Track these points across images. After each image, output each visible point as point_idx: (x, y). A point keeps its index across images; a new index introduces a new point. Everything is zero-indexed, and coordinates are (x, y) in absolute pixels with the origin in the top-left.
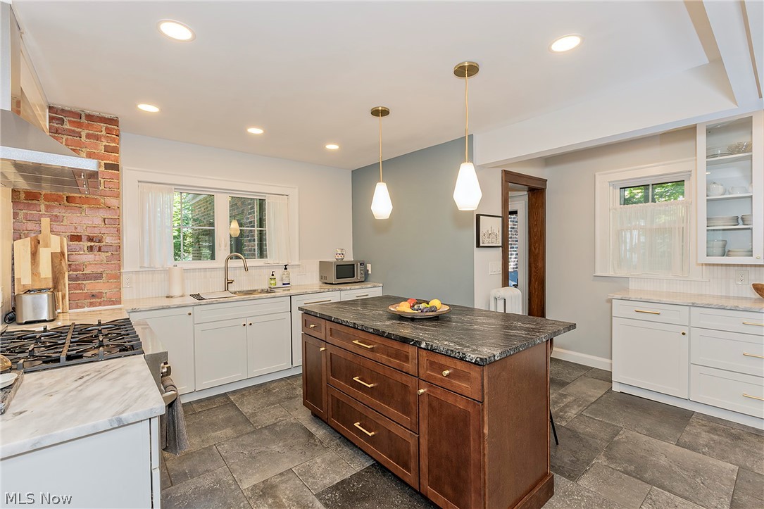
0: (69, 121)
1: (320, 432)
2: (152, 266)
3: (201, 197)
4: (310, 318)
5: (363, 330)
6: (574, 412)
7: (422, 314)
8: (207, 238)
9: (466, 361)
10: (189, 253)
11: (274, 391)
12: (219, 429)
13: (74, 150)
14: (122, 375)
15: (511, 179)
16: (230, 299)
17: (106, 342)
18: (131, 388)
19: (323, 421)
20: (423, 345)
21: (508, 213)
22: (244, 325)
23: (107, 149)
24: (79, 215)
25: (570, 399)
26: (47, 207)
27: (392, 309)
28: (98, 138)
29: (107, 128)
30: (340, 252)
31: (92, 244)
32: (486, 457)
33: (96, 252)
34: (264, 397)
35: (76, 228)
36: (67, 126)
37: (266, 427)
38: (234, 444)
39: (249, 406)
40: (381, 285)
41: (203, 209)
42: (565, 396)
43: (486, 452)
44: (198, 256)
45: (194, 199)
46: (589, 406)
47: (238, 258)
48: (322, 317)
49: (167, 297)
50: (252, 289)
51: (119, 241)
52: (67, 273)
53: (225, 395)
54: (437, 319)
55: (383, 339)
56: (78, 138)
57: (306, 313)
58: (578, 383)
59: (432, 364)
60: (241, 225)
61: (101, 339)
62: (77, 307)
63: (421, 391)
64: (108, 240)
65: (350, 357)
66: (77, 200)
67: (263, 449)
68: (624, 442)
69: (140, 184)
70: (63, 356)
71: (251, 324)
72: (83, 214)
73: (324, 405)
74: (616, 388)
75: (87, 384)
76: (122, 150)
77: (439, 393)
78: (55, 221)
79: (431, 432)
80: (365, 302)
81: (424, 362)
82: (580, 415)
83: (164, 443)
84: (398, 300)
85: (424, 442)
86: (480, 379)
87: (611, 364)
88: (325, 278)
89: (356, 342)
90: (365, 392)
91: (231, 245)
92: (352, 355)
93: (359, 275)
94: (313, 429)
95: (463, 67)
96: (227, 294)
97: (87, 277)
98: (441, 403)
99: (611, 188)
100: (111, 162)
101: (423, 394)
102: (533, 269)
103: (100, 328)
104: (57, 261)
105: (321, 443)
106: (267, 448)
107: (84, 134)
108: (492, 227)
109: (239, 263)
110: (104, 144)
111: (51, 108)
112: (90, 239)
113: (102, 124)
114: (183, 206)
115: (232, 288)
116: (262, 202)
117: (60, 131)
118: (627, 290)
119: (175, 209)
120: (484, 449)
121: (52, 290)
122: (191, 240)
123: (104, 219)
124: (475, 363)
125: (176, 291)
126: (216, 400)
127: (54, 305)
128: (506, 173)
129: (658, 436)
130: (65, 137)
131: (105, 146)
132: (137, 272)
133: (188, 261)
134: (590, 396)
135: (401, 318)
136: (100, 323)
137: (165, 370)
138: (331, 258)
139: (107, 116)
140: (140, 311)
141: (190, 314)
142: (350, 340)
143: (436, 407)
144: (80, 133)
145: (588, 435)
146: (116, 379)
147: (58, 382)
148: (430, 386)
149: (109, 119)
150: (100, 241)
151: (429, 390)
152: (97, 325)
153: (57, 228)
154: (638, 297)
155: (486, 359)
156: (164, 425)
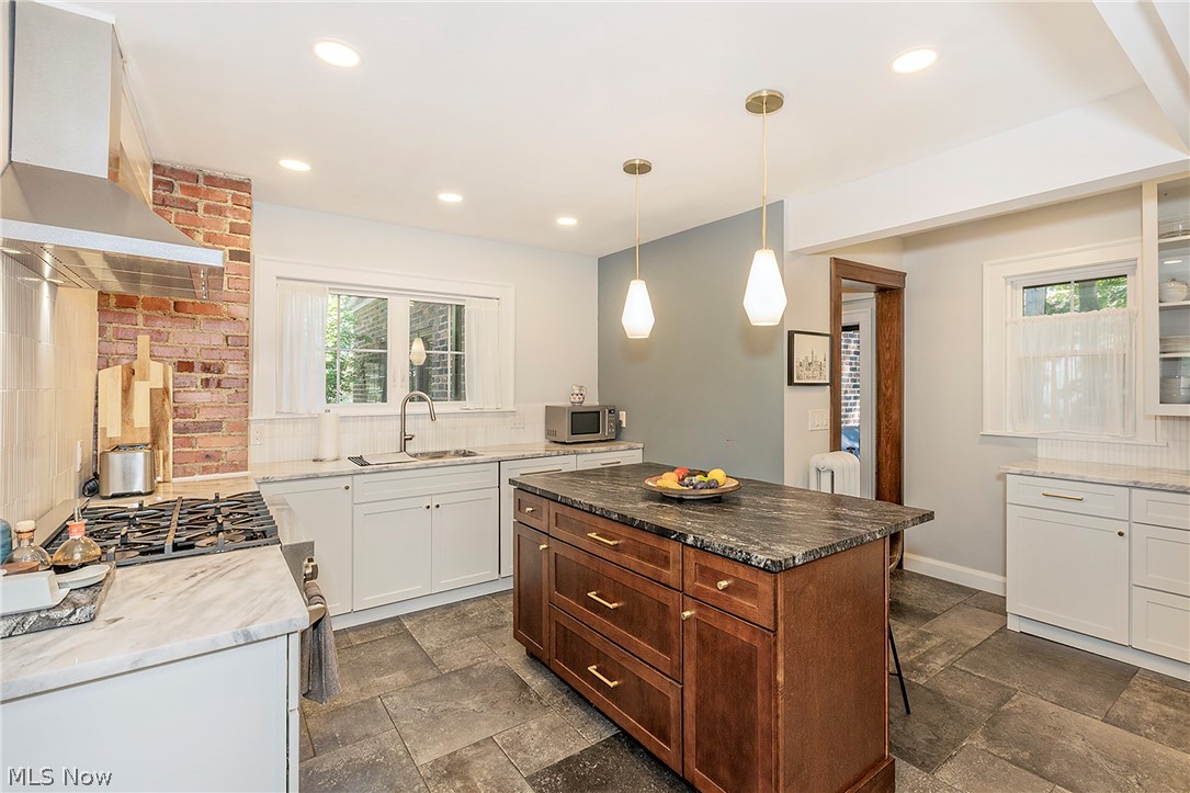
0: (181, 186)
1: (537, 682)
2: (294, 410)
3: (368, 301)
4: (526, 497)
5: (603, 517)
6: (940, 662)
7: (694, 492)
8: (376, 366)
9: (751, 565)
10: (349, 390)
11: (471, 616)
12: (386, 672)
13: (186, 231)
14: (250, 572)
15: (845, 272)
16: (408, 466)
17: (227, 525)
18: (264, 591)
19: (543, 663)
20: (690, 540)
21: (841, 329)
22: (428, 507)
23: (234, 229)
24: (190, 330)
25: (936, 641)
26: (147, 318)
27: (650, 484)
28: (220, 211)
29: (234, 196)
30: (577, 392)
31: (209, 375)
32: (780, 720)
33: (213, 389)
34: (455, 624)
35: (186, 351)
36: (178, 194)
37: (456, 671)
38: (408, 696)
39: (432, 638)
40: (641, 445)
41: (371, 319)
42: (927, 636)
43: (780, 712)
44: (362, 397)
45: (357, 303)
46: (966, 653)
47: (421, 399)
48: (544, 495)
49: (314, 461)
50: (441, 450)
51: (246, 371)
52: (171, 420)
53: (397, 619)
54: (718, 501)
55: (631, 530)
56: (193, 212)
57: (521, 488)
58: (952, 616)
59: (703, 570)
60: (428, 346)
61: (220, 521)
62: (185, 474)
63: (687, 614)
64: (232, 370)
65: (583, 559)
66: (190, 306)
67: (451, 705)
68: (1017, 713)
69: (280, 281)
70: (169, 545)
71: (438, 506)
72: (197, 329)
73: (545, 636)
74: (1014, 625)
75: (202, 584)
76: (254, 230)
77: (713, 618)
78: (157, 340)
79: (700, 681)
80: (615, 472)
81: (691, 568)
82: (950, 667)
83: (305, 685)
84: (660, 470)
85: (690, 696)
86: (772, 593)
87: (1005, 584)
88: (554, 433)
89: (593, 535)
90: (605, 617)
91: (411, 378)
92: (586, 556)
93: (607, 430)
94: (528, 676)
95: (760, 98)
96: (403, 457)
97: (199, 427)
98: (717, 634)
99: (1009, 287)
100: (238, 249)
101: (688, 619)
102: (884, 423)
103: (218, 505)
104: (158, 401)
105: (539, 698)
106: (457, 703)
107: (201, 206)
108: (813, 351)
109: (422, 408)
110: (229, 220)
111: (155, 167)
112: (206, 369)
113: (227, 191)
114: (342, 314)
115: (412, 447)
116: (459, 310)
117: (167, 203)
118: (1033, 459)
119: (329, 320)
120: (777, 707)
121: (149, 446)
122: (352, 370)
123: (227, 337)
124: (763, 569)
125: (328, 452)
126: (384, 628)
127: (152, 472)
128: (837, 262)
129: (1074, 706)
130: (174, 211)
131: (231, 224)
132: (271, 421)
133: (347, 404)
134: (970, 637)
135: (664, 498)
136: (217, 497)
137: (309, 571)
138: (563, 402)
139: (235, 178)
140: (275, 482)
141: (347, 488)
142: (584, 533)
143: (708, 640)
144: (195, 204)
145: (960, 701)
146: (241, 578)
147: (163, 581)
148: (700, 606)
149: (237, 182)
150: (219, 372)
151: (699, 613)
152: (214, 502)
153: (159, 351)
154: (1048, 470)
155: (780, 562)
156: (306, 657)
